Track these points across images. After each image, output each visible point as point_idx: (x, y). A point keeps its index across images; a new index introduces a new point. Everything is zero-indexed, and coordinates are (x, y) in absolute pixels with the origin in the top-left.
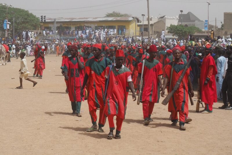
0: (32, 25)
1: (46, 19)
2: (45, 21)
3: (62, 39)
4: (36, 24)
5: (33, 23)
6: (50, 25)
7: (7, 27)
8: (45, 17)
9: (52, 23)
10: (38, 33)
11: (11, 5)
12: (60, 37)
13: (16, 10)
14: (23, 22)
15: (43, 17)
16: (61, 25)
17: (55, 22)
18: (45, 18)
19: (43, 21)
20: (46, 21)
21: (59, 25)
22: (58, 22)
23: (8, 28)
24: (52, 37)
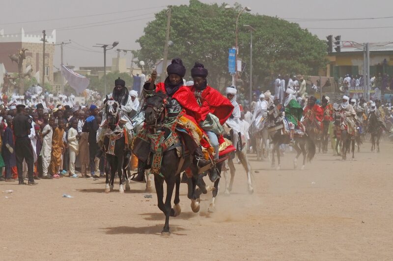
0: (307, 62)
1: (341, 44)
2: (338, 49)
3: (389, 100)
4: (316, 58)
5: (308, 57)
6: (355, 62)
7: (236, 67)
8: (338, 38)
9: (358, 55)
10: (323, 83)
11: (249, 8)
12: (383, 93)
13: (264, 22)
14: (283, 54)
15: (334, 40)
16: (385, 60)
17: (366, 52)
18: (338, 43)
19: (334, 51)
20: (342, 50)
21: (378, 61)
22: (374, 54)
23: (239, 69)
24: (359, 94)
